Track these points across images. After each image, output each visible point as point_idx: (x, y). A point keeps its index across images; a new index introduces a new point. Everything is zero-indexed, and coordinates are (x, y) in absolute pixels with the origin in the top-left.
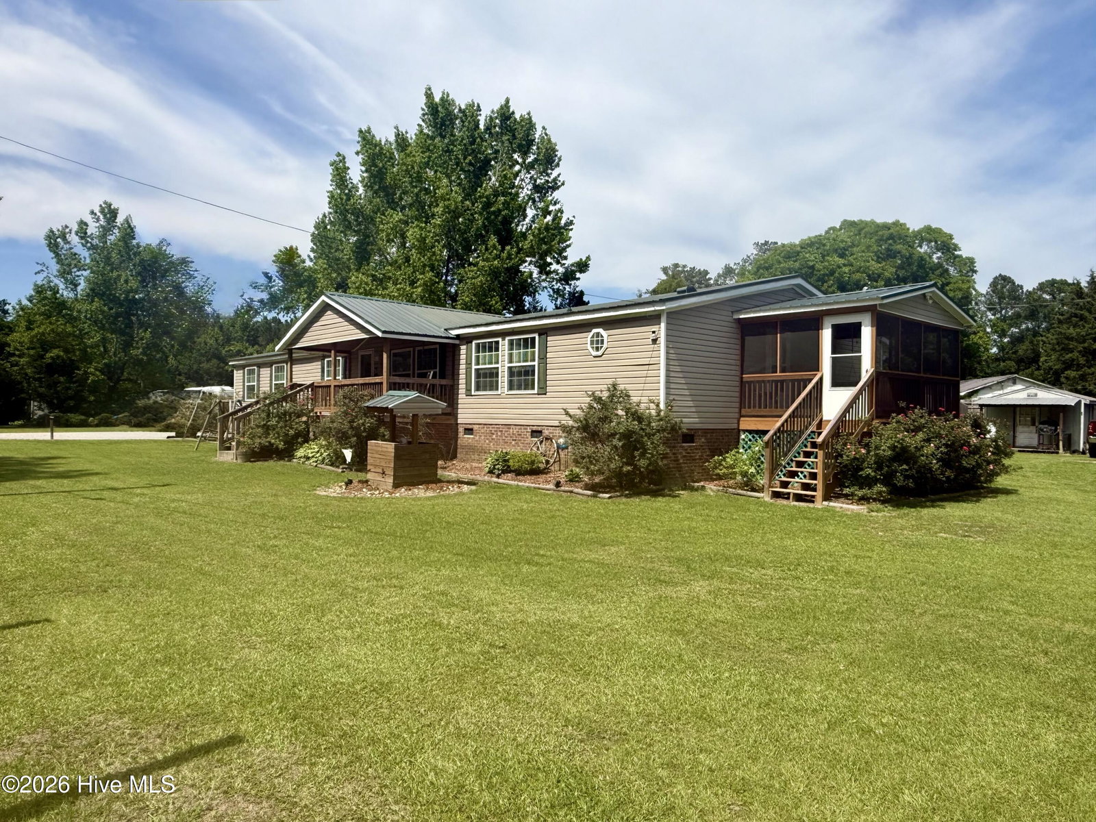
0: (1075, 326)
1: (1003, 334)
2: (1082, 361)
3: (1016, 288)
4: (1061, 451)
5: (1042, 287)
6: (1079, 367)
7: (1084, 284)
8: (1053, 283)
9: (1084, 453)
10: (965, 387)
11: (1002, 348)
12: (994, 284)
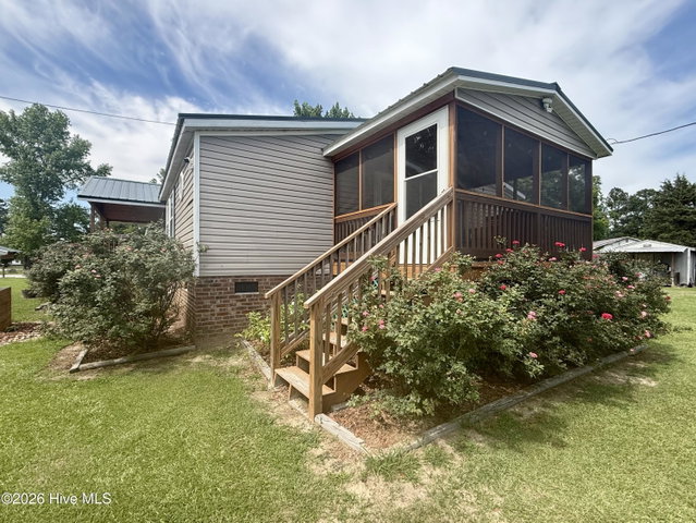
0: (667, 207)
1: (617, 218)
2: (671, 227)
3: (624, 194)
4: (673, 284)
5: (639, 193)
6: (670, 231)
7: (672, 182)
8: (645, 191)
9: (690, 286)
10: (596, 245)
11: (616, 226)
12: (612, 192)
